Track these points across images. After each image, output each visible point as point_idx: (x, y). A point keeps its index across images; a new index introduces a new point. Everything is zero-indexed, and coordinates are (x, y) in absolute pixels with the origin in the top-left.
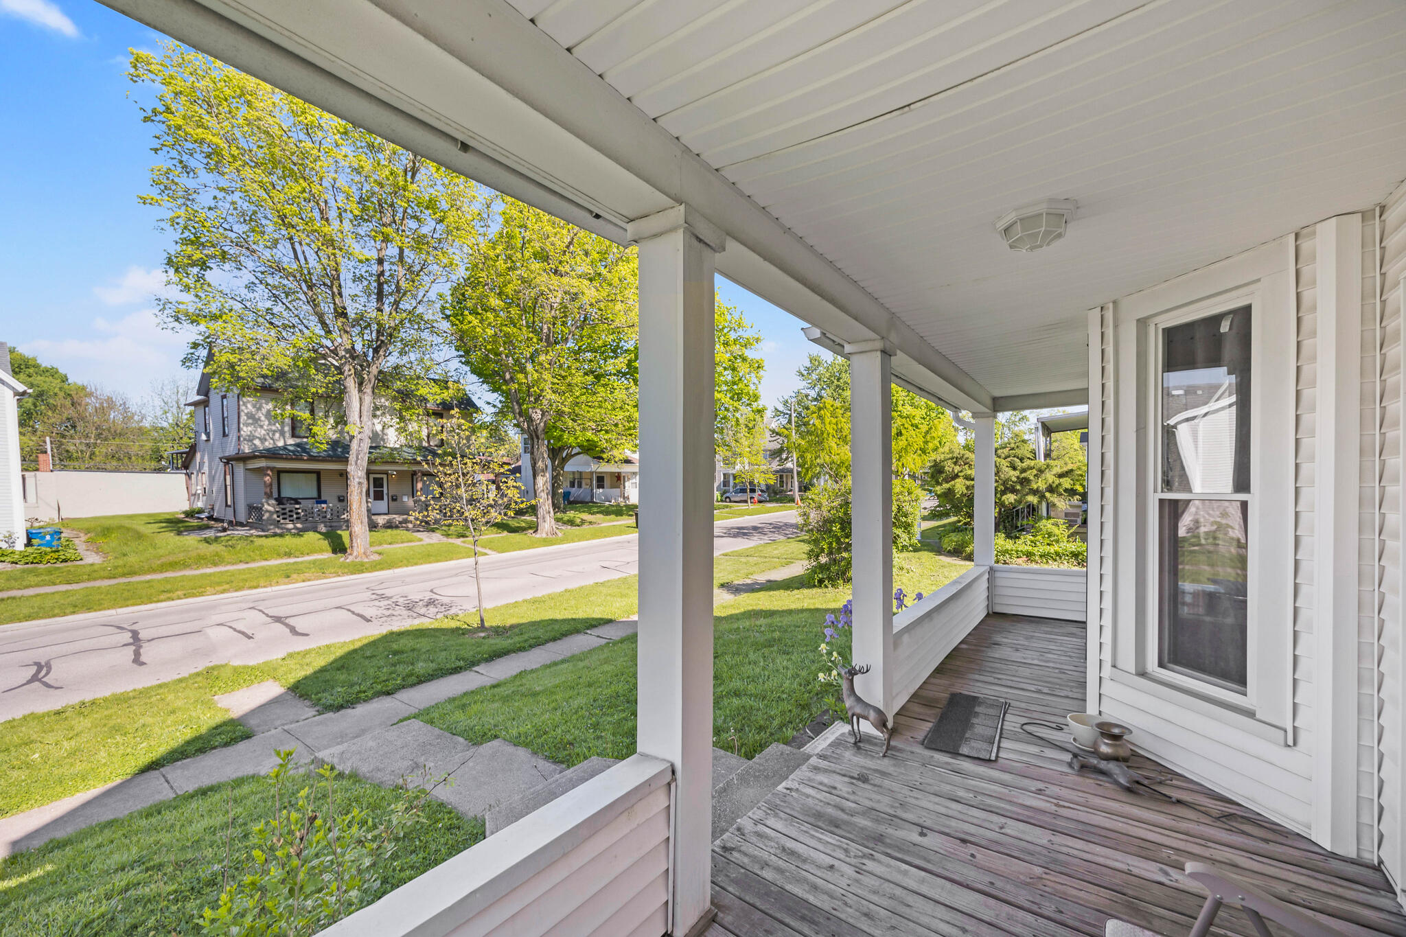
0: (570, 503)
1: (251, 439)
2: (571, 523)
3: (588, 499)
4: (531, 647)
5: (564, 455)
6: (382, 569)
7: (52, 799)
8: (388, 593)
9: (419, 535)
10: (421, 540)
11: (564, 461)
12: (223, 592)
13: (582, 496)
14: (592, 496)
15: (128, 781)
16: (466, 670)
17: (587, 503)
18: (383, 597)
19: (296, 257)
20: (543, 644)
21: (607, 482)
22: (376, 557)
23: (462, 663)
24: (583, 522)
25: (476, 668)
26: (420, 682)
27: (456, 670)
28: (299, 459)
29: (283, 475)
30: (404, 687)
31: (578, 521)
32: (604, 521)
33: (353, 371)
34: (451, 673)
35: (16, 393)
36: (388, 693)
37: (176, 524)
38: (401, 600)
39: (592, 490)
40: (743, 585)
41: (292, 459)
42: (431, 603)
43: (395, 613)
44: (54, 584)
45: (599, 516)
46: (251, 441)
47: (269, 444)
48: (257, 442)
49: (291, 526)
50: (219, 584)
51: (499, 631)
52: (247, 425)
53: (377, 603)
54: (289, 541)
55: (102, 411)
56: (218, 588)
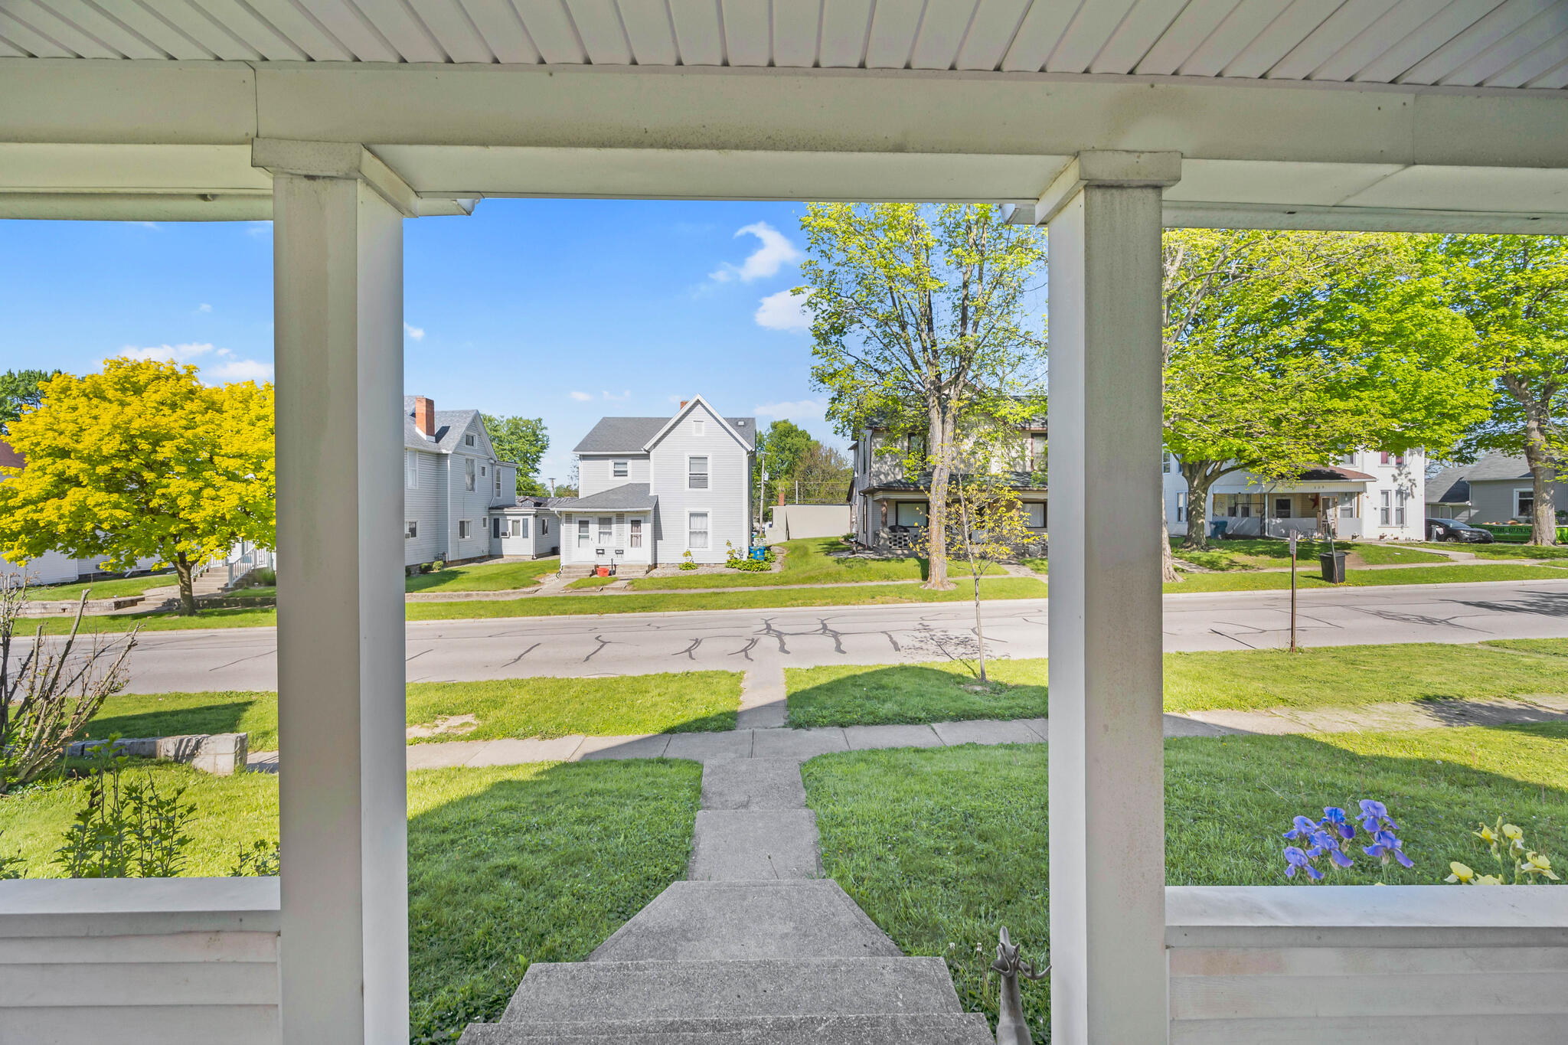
0: (1227, 537)
1: (878, 474)
2: (1212, 565)
3: (1256, 532)
4: (1013, 717)
5: (1208, 472)
6: (951, 600)
7: (620, 733)
8: (933, 624)
9: (1006, 568)
10: (1006, 573)
11: (1208, 480)
12: (827, 604)
13: (1247, 527)
14: (1263, 529)
15: (654, 737)
16: (925, 723)
17: (1255, 538)
18: (926, 628)
19: (895, 304)
20: (1030, 718)
21: (1295, 507)
22: (952, 587)
23: (923, 715)
24: (1232, 564)
25: (935, 725)
26: (874, 723)
27: (915, 721)
28: (907, 491)
29: (900, 505)
30: (858, 724)
31: (1224, 563)
32: (1270, 566)
33: (936, 402)
34: (908, 723)
35: (748, 453)
36: (842, 726)
37: (832, 547)
38: (939, 634)
39: (1262, 519)
40: (1491, 708)
41: (902, 491)
42: (964, 642)
43: (925, 647)
44: (748, 586)
45: (1262, 557)
46: (878, 476)
47: (890, 478)
48: (882, 477)
49: (899, 552)
50: (826, 597)
51: (999, 689)
52: (875, 462)
53: (917, 634)
54: (894, 565)
55: (827, 459)
56: (824, 602)
